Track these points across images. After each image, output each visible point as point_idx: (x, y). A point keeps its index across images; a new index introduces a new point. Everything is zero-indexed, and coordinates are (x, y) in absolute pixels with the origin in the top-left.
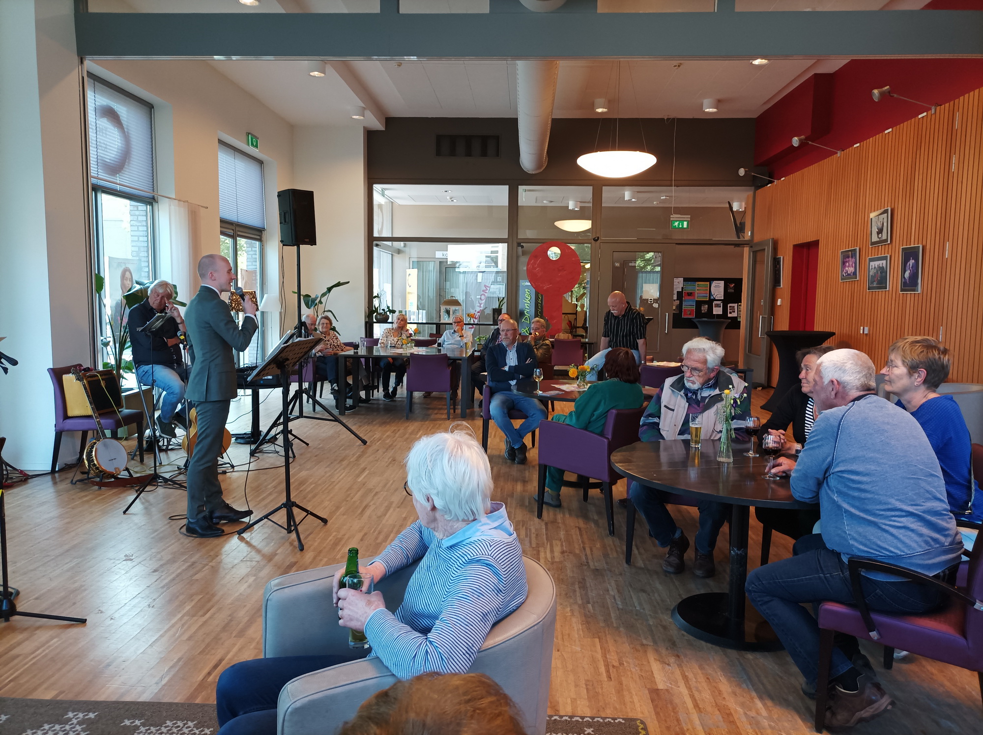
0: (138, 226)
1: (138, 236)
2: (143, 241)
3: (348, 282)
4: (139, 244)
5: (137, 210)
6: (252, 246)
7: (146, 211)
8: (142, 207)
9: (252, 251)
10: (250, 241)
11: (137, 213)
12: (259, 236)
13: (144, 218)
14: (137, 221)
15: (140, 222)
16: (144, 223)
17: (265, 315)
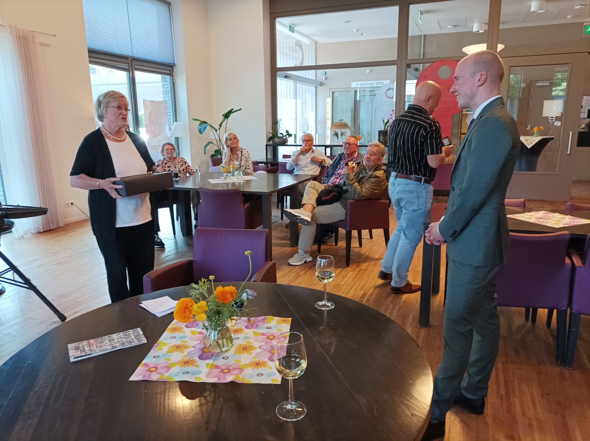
3: (241, 109)
6: (166, 81)
9: (166, 84)
10: (164, 76)
12: (170, 71)
17: (180, 140)
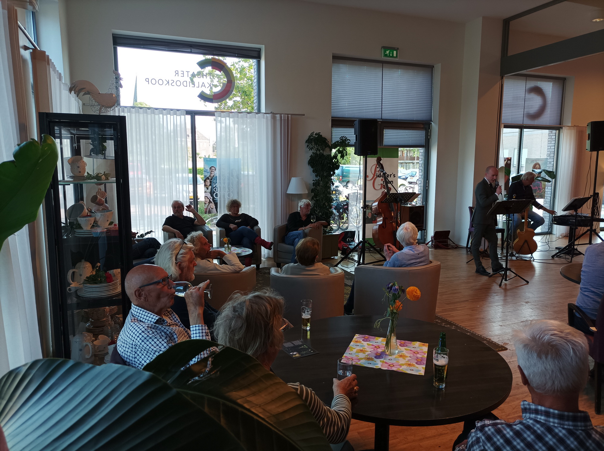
0: (551, 141)
1: (551, 146)
2: (553, 149)
4: (550, 150)
5: (552, 133)
7: (556, 133)
8: (554, 131)
11: (551, 134)
13: (554, 137)
14: (551, 138)
15: (552, 139)
16: (554, 140)
